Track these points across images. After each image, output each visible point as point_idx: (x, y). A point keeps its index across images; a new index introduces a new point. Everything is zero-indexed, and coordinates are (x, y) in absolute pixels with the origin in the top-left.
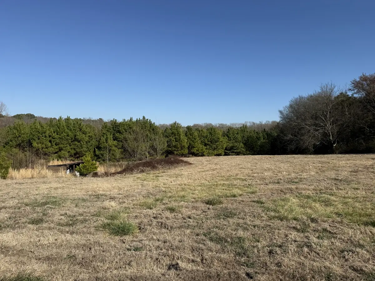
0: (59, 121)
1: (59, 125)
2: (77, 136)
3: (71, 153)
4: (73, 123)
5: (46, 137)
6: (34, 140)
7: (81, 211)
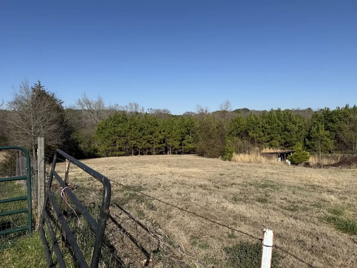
0: (270, 112)
1: (270, 116)
2: (287, 126)
3: (281, 143)
4: (283, 114)
5: (259, 127)
6: (250, 130)
7: (300, 198)
